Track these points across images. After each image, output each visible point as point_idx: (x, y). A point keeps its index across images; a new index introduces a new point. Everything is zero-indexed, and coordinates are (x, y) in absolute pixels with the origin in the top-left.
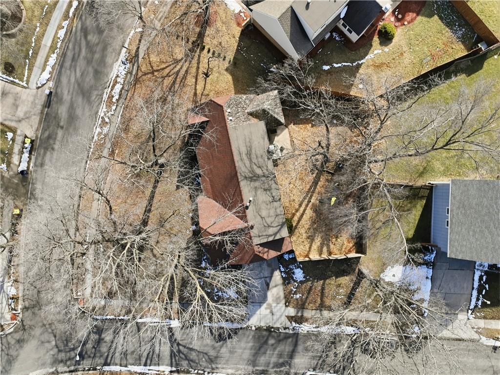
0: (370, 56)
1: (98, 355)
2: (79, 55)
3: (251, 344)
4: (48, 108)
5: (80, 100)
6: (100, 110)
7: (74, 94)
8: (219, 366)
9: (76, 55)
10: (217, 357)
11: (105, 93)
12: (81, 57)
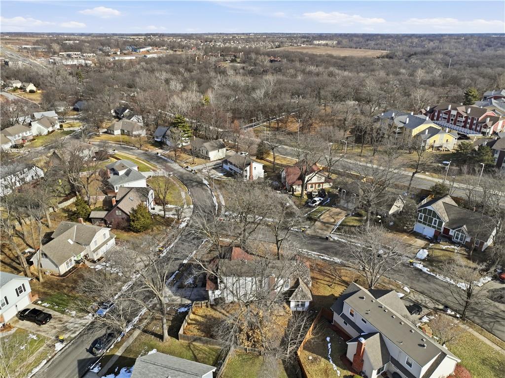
0: (335, 367)
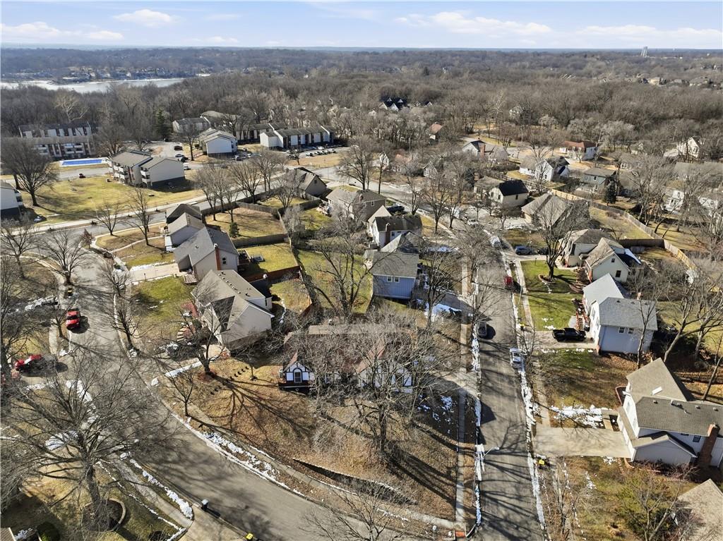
1: (526, 526)
2: (181, 473)
3: (495, 397)
4: (219, 515)
5: (225, 483)
6: (246, 468)
7: (218, 486)
8: (519, 420)
9: (180, 475)
10: (511, 421)
11: (231, 460)
12: (184, 471)
